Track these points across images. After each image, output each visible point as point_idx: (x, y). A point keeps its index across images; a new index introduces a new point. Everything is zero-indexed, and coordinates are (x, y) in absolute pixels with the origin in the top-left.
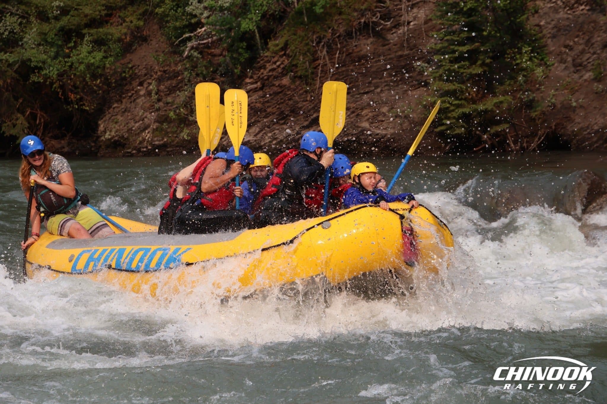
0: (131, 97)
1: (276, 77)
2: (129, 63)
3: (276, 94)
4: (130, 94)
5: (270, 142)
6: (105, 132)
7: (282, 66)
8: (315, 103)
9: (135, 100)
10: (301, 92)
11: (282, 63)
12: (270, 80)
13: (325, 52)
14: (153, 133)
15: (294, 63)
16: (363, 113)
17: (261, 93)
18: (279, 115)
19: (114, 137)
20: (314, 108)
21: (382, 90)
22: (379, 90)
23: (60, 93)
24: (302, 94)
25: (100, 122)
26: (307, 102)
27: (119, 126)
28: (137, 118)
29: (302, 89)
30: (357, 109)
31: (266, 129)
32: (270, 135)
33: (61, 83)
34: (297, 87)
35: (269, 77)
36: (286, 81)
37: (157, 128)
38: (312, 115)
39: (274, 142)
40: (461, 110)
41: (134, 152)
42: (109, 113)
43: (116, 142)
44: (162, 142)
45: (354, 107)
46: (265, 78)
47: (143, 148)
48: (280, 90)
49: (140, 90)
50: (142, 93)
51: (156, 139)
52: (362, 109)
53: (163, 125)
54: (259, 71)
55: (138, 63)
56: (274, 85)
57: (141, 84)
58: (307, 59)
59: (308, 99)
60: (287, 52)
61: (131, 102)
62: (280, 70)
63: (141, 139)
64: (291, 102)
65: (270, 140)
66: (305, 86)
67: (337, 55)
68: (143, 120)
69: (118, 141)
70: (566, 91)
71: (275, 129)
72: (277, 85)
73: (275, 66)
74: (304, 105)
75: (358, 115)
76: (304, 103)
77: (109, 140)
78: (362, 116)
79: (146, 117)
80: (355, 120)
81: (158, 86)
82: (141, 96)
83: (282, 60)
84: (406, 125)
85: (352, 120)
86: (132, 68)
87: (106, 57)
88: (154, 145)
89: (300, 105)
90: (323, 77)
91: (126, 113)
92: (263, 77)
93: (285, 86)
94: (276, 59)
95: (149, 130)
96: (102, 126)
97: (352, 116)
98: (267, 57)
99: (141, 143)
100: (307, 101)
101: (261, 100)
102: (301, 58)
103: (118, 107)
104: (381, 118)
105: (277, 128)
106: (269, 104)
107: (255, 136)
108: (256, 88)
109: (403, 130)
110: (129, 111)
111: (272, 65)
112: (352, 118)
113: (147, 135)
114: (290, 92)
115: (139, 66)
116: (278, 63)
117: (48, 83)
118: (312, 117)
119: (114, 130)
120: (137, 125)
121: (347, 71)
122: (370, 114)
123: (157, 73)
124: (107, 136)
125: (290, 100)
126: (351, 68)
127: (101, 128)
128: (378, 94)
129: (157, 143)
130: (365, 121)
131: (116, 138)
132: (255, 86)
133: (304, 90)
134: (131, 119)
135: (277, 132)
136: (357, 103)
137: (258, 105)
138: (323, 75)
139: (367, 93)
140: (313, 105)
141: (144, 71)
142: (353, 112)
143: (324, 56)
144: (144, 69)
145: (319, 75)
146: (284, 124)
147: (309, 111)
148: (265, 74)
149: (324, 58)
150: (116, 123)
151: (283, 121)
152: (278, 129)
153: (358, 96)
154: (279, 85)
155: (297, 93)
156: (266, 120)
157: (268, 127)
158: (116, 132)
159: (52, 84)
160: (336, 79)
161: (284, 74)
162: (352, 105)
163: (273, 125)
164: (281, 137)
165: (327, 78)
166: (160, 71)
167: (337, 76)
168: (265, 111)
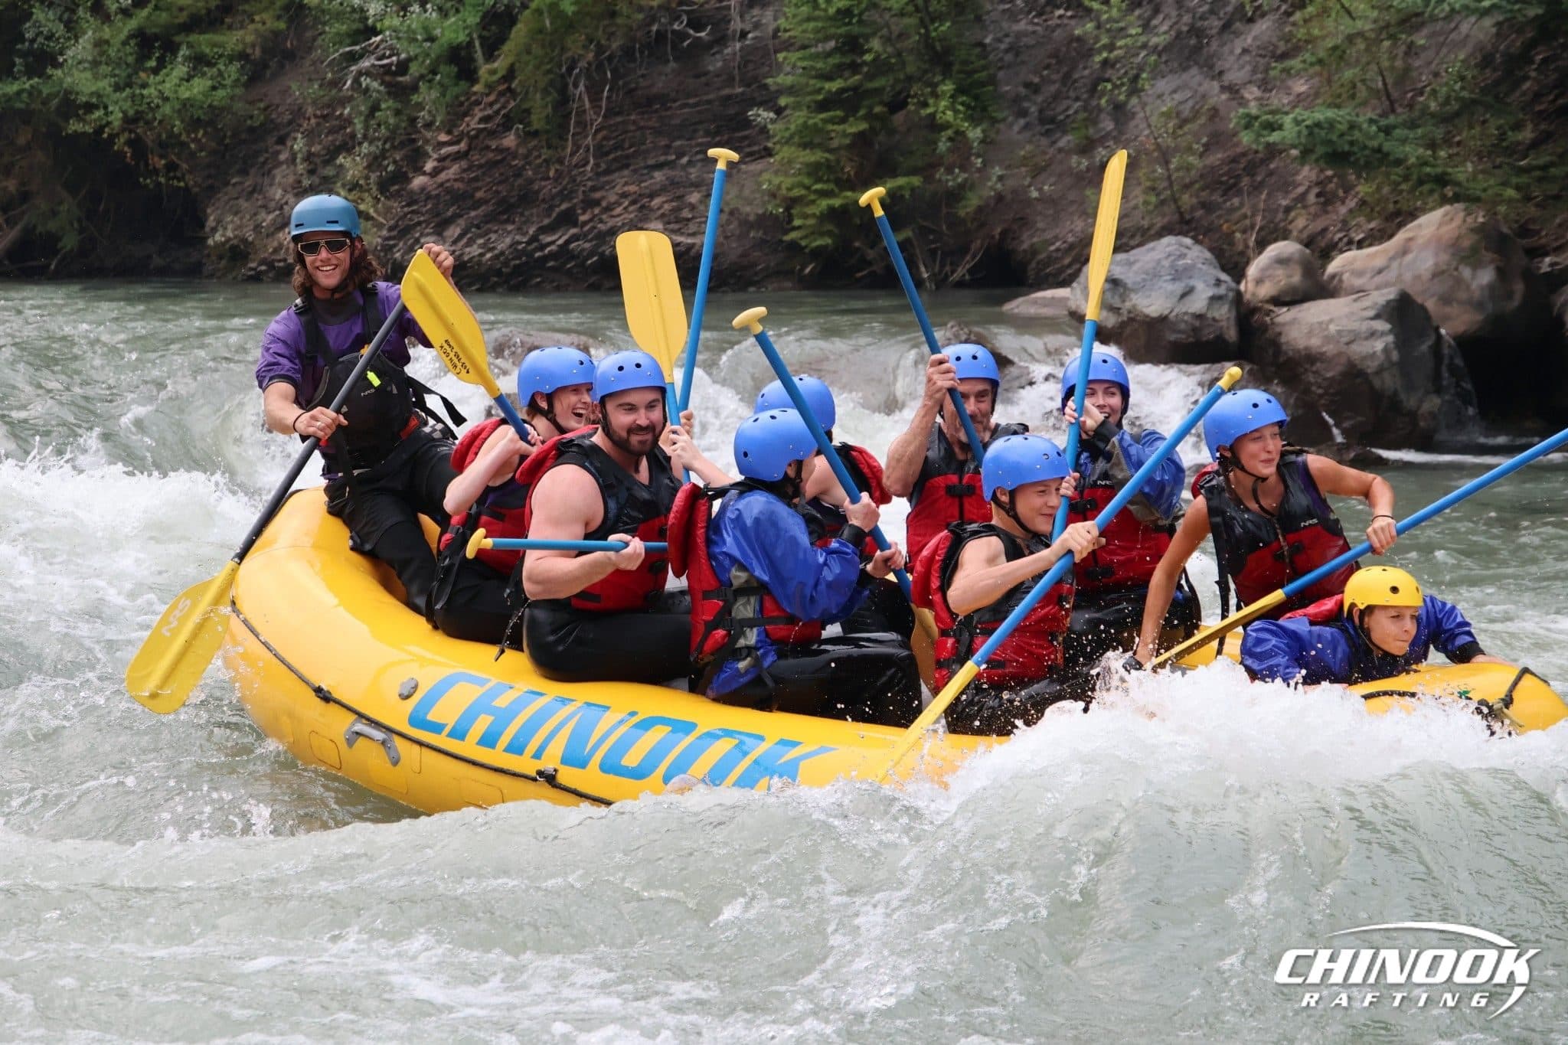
0: (264, 163)
1: (492, 134)
2: (261, 100)
3: (495, 164)
4: (261, 159)
5: (482, 255)
6: (214, 230)
7: (503, 112)
8: (564, 183)
9: (270, 171)
10: (539, 161)
11: (503, 107)
12: (481, 137)
13: (582, 87)
15: (525, 106)
16: (653, 204)
17: (464, 164)
18: (499, 203)
19: (228, 240)
20: (561, 192)
21: (690, 162)
22: (685, 160)
23: (129, 155)
24: (540, 166)
25: (209, 211)
26: (549, 182)
27: (241, 219)
28: (272, 205)
29: (539, 156)
30: (641, 195)
31: (474, 230)
32: (481, 241)
33: (131, 136)
34: (530, 152)
35: (480, 131)
36: (510, 140)
38: (559, 206)
39: (489, 255)
40: (824, 203)
41: (263, 268)
42: (226, 194)
43: (233, 248)
45: (635, 193)
46: (473, 133)
47: (279, 261)
48: (498, 158)
49: (278, 153)
50: (282, 157)
52: (652, 196)
55: (277, 101)
56: (488, 148)
57: (282, 141)
58: (549, 99)
59: (552, 174)
60: (513, 86)
61: (263, 175)
62: (498, 120)
63: (275, 244)
64: (520, 181)
65: (480, 251)
66: (545, 150)
67: (606, 94)
68: (281, 208)
69: (237, 247)
70: (1023, 169)
71: (487, 233)
72: (494, 147)
73: (489, 112)
74: (544, 187)
75: (643, 207)
76: (544, 183)
77: (223, 244)
78: (652, 210)
79: (286, 203)
80: (636, 216)
81: (310, 144)
82: (281, 163)
83: (502, 100)
84: (732, 227)
85: (632, 216)
86: (265, 109)
87: (213, 89)
89: (536, 187)
90: (578, 134)
91: (256, 195)
92: (470, 133)
93: (508, 149)
94: (492, 98)
96: (212, 218)
97: (631, 208)
99: (276, 251)
100: (548, 178)
101: (465, 175)
102: (538, 96)
103: (241, 183)
104: (686, 213)
105: (495, 228)
106: (478, 184)
107: (454, 242)
108: (458, 152)
109: (726, 238)
110: (260, 192)
111: (484, 109)
114: (516, 162)
115: (278, 106)
116: (496, 107)
117: (105, 136)
118: (557, 210)
119: (230, 227)
120: (271, 217)
121: (623, 122)
122: (667, 206)
123: (309, 119)
124: (219, 237)
125: (518, 175)
126: (633, 117)
127: (211, 222)
128: (684, 167)
130: (657, 219)
131: (235, 242)
132: (455, 148)
133: (543, 157)
134: (261, 207)
135: (493, 237)
136: (643, 185)
137: (457, 185)
138: (577, 130)
139: (659, 166)
140: (559, 188)
141: (287, 117)
142: (633, 202)
143: (580, 95)
144: (287, 113)
145: (572, 130)
146: (507, 221)
147: (553, 198)
148: (473, 127)
149: (581, 99)
150: (236, 214)
151: (505, 217)
152: (496, 232)
153: (645, 172)
154: (497, 149)
155: (529, 163)
156: (473, 214)
157: (478, 227)
158: (235, 230)
159: (112, 137)
160: (605, 138)
161: (507, 125)
162: (632, 188)
163: (487, 222)
164: (501, 247)
165: (586, 137)
166: (316, 116)
167: (604, 133)
168: (472, 196)
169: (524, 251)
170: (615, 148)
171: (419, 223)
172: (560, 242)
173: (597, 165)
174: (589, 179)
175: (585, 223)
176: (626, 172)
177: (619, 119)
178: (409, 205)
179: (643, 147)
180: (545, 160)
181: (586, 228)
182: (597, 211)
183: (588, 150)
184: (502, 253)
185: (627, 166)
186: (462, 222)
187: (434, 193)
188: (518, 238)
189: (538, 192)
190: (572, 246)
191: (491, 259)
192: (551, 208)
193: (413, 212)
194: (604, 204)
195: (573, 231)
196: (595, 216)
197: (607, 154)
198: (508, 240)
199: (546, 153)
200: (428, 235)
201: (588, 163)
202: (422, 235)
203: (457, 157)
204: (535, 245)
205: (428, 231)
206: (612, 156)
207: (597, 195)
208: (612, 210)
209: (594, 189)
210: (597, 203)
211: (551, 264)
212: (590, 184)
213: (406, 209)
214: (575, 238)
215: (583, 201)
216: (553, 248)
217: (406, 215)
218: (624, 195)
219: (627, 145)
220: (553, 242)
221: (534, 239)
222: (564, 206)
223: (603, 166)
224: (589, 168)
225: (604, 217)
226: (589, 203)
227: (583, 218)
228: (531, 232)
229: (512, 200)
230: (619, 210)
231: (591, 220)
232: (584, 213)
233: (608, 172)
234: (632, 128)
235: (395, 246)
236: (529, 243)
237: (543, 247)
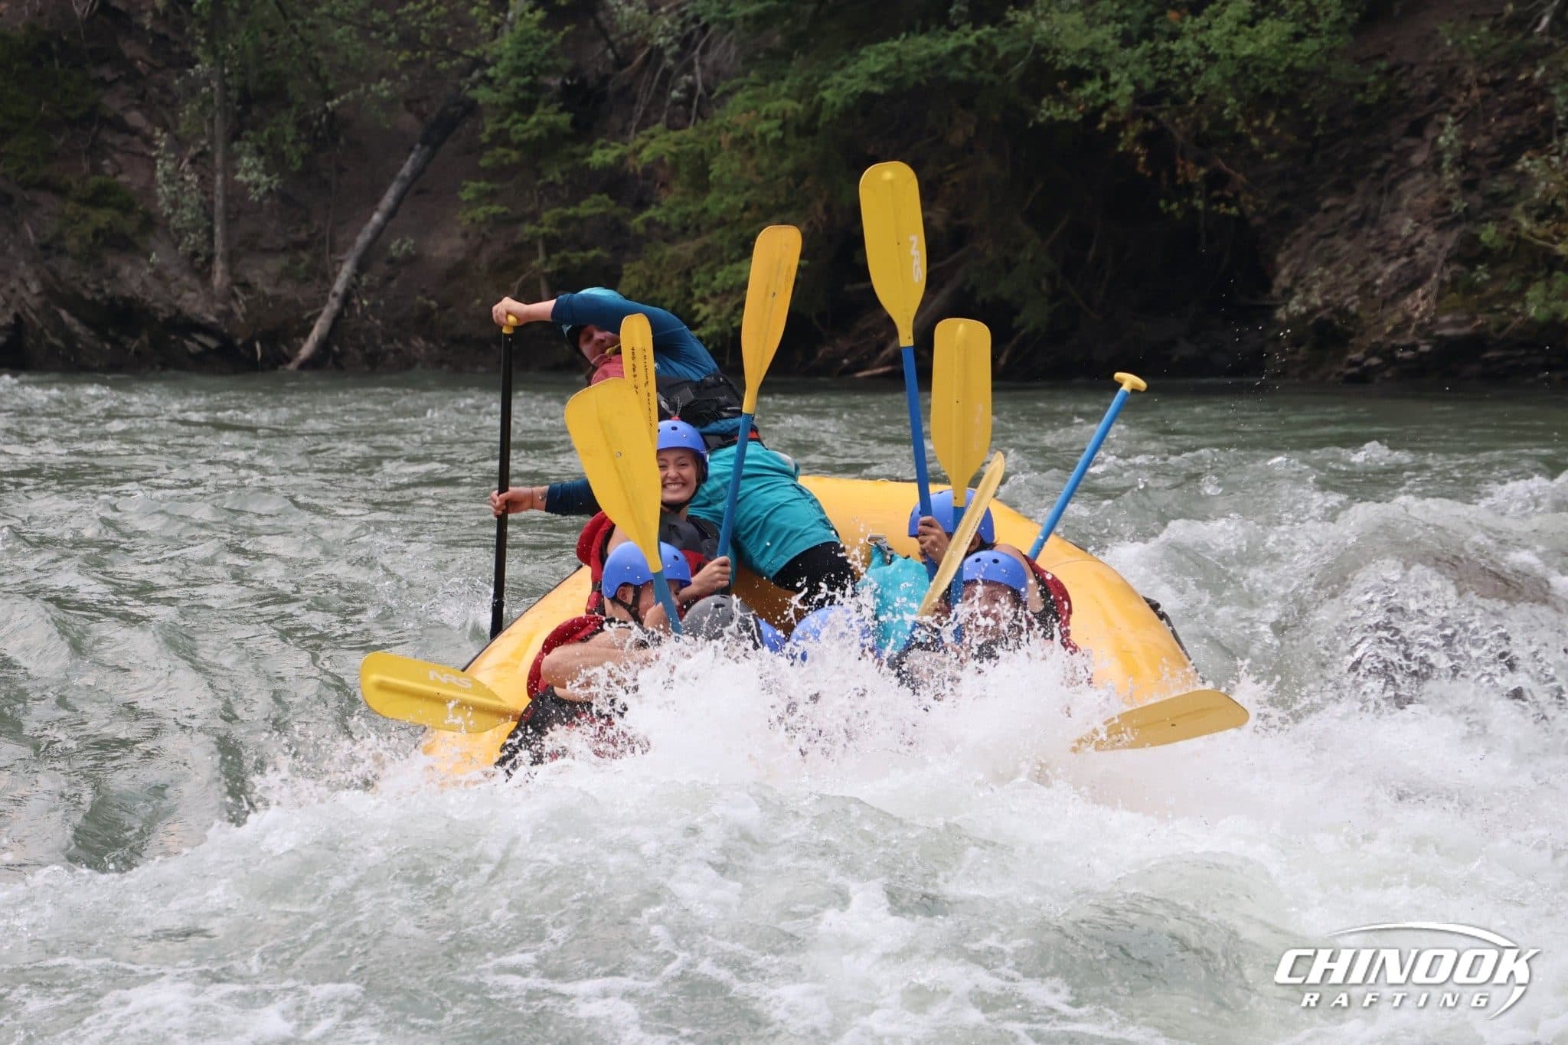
0: (1382, 171)
2: (1382, 57)
4: (1378, 164)
6: (1288, 293)
9: (1394, 182)
14: (1439, 298)
19: (1313, 310)
23: (1142, 160)
25: (1280, 258)
27: (1337, 272)
28: (1395, 246)
33: (1149, 126)
37: (1454, 282)
41: (1374, 361)
42: (1311, 227)
43: (1322, 327)
44: (1467, 330)
47: (1405, 348)
49: (1410, 150)
50: (1417, 159)
51: (1446, 319)
53: (1473, 269)
55: (1410, 57)
57: (1417, 129)
61: (1381, 192)
63: (1398, 317)
68: (1411, 252)
69: (1329, 323)
77: (1304, 317)
79: (1421, 243)
81: (1467, 135)
82: (1413, 171)
86: (1390, 72)
87: (1298, 38)
88: (1441, 337)
91: (1365, 230)
95: (1428, 286)
96: (1285, 272)
99: (1398, 330)
103: (1339, 208)
110: (1374, 223)
113: (1418, 304)
115: (1412, 66)
117: (1102, 126)
119: (1317, 287)
120: (1391, 268)
123: (1469, 89)
124: (1295, 306)
127: (1283, 278)
129: (1449, 332)
131: (1324, 314)
134: (1375, 250)
141: (1429, 86)
144: (1429, 78)
150: (1329, 262)
158: (1326, 292)
159: (1115, 127)
166: (1480, 84)
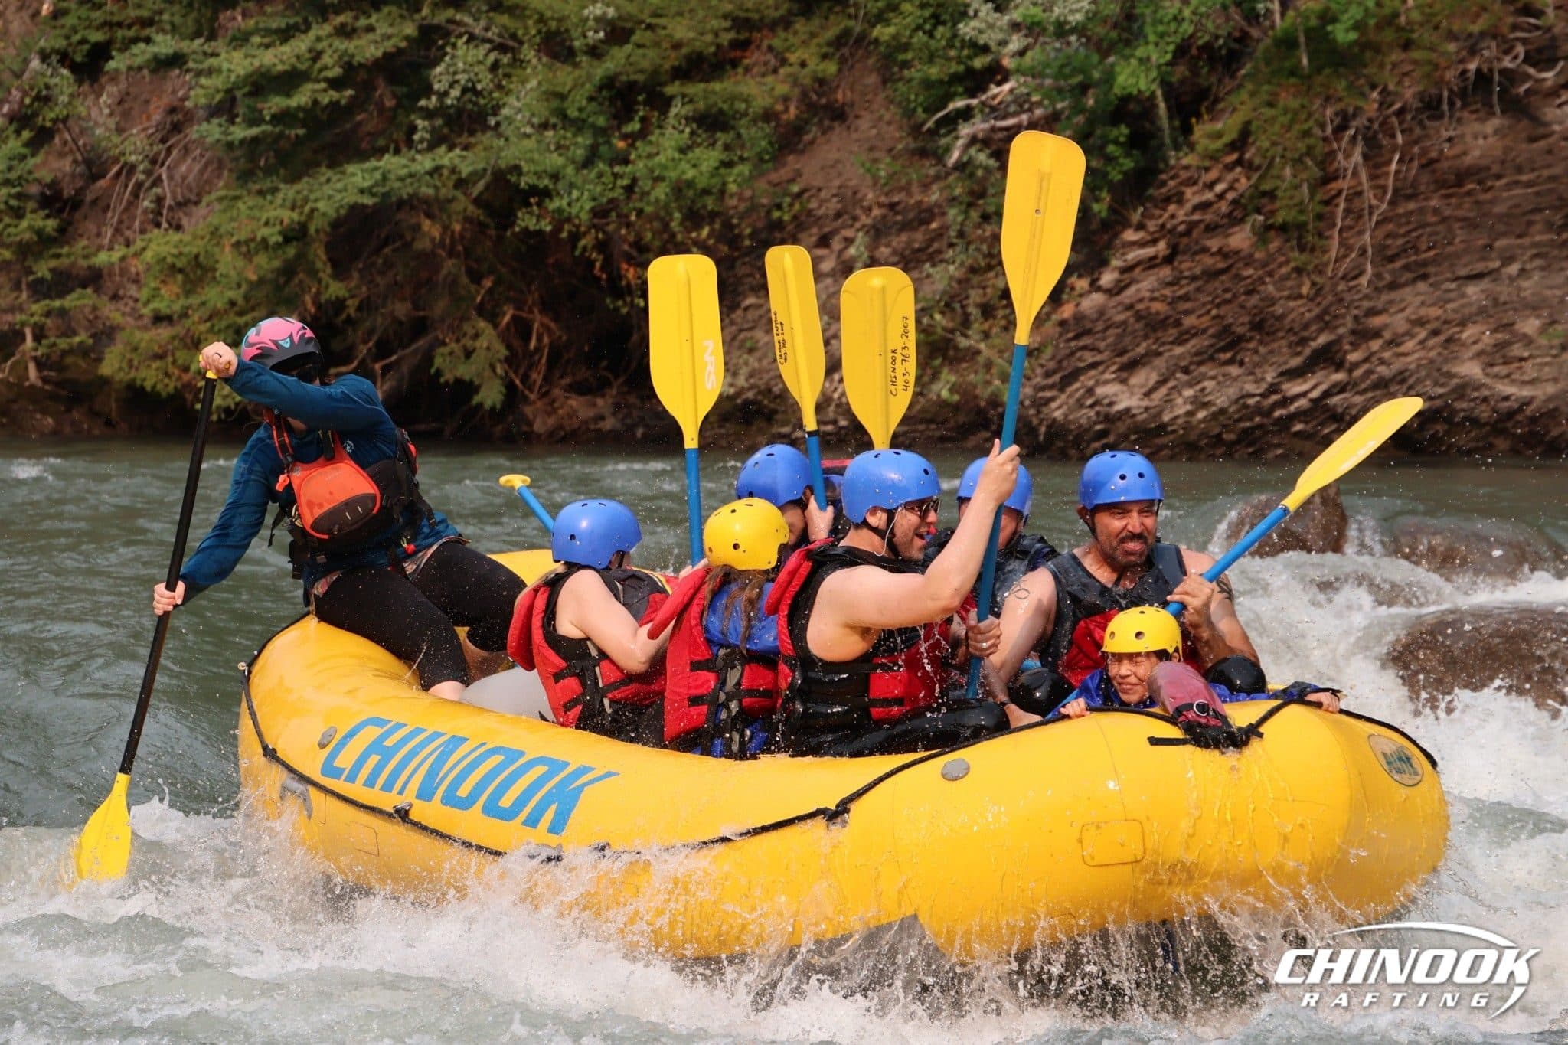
1: (1211, 229)
2: (792, 181)
3: (1212, 275)
5: (1190, 414)
7: (1230, 196)
8: (1325, 303)
10: (1284, 270)
11: (1231, 188)
12: (1195, 234)
13: (1357, 157)
15: (1266, 186)
16: (1464, 335)
17: (1166, 272)
18: (1218, 336)
19: (743, 391)
20: (1319, 318)
21: (1522, 270)
22: (1514, 269)
23: (598, 264)
24: (1287, 277)
26: (1300, 302)
27: (760, 360)
29: (1287, 262)
30: (1446, 322)
31: (1178, 375)
32: (1189, 393)
33: (600, 236)
34: (1271, 257)
35: (1192, 226)
36: (1240, 239)
38: (1314, 339)
39: (1201, 414)
42: (732, 323)
43: (748, 404)
45: (1437, 318)
46: (1181, 228)
47: (826, 423)
48: (1221, 265)
50: (826, 266)
52: (1463, 324)
54: (1164, 209)
55: (817, 183)
56: (1205, 250)
57: (824, 242)
58: (1304, 176)
59: (1305, 289)
60: (1247, 156)
62: (1224, 207)
64: (1254, 300)
65: (1189, 407)
66: (1296, 254)
67: (1393, 167)
68: (827, 344)
69: (754, 402)
71: (1204, 377)
72: (1214, 249)
73: (1209, 196)
74: (1293, 310)
75: (1450, 341)
76: (1292, 304)
77: (730, 398)
78: (1463, 345)
79: (835, 336)
80: (1439, 354)
81: (873, 247)
83: (1230, 177)
85: (1433, 354)
86: (800, 195)
87: (728, 164)
89: (1279, 310)
90: (1351, 228)
92: (1175, 228)
93: (1237, 252)
94: (1213, 175)
97: (1431, 343)
98: (1187, 168)
100: (1300, 296)
101: (1167, 292)
102: (1288, 171)
103: (757, 307)
104: (1517, 350)
105: (1212, 373)
106: (1188, 305)
107: (1147, 394)
108: (1155, 257)
111: (1201, 192)
112: (1432, 349)
113: (837, 387)
114: (1250, 272)
115: (820, 190)
116: (1219, 188)
117: (564, 235)
118: (1314, 344)
119: (744, 372)
121: (1421, 211)
122: (1487, 339)
123: (870, 209)
125: (1250, 292)
126: (1434, 203)
128: (1513, 279)
130: (1472, 359)
131: (750, 395)
132: (1149, 251)
133: (1293, 264)
135: (1209, 384)
136: (1450, 306)
137: (1157, 306)
138: (1348, 222)
139: (1475, 278)
140: (1317, 311)
141: (834, 205)
142: (1435, 333)
143: (1355, 168)
144: (835, 200)
145: (1339, 223)
146: (1231, 362)
147: (1306, 326)
148: (1181, 219)
149: (1355, 174)
150: (751, 351)
151: (1228, 355)
152: (1213, 378)
153: (1453, 286)
154: (1220, 251)
155: (1271, 274)
156: (1179, 350)
157: (1186, 371)
158: (751, 375)
159: (575, 237)
160: (1388, 236)
161: (1234, 218)
162: (1434, 312)
163: (1200, 363)
164: (1221, 401)
165: (1361, 232)
166: (880, 205)
167: (1390, 227)
168: (1178, 323)
169: (1258, 410)
170: (1403, 251)
171: (1094, 365)
172: (1315, 394)
173: (1378, 276)
174: (1366, 297)
175: (1355, 365)
176: (1422, 286)
177: (1412, 206)
178: (1077, 337)
179: (1450, 249)
180: (1299, 271)
181: (1357, 373)
182: (1375, 345)
183: (1363, 252)
184: (1222, 411)
185: (1424, 277)
186: (1160, 363)
187: (1121, 317)
188: (1250, 388)
189: (1282, 317)
190: (1334, 400)
191: (1204, 420)
192: (1303, 341)
193: (1084, 348)
194: (1387, 335)
195: (1339, 377)
196: (1372, 354)
197: (1391, 259)
198: (1232, 391)
199: (1297, 258)
200: (1107, 382)
201: (1362, 273)
202: (1098, 383)
203: (1151, 264)
204: (1275, 398)
205: (1108, 376)
206: (1399, 264)
207: (1376, 321)
208: (1398, 345)
209: (1373, 312)
210: (1377, 334)
211: (1298, 427)
212: (1366, 304)
213: (1073, 344)
214: (1342, 388)
215: (1353, 332)
216: (1303, 403)
217: (1072, 354)
218: (1421, 322)
219: (1424, 247)
220: (1304, 394)
221: (1273, 389)
222: (1322, 340)
223: (1388, 277)
224: (1364, 280)
225: (1387, 355)
226: (1363, 335)
227: (1353, 357)
228: (1269, 378)
229: (1240, 330)
230: (1410, 345)
231: (1366, 360)
232: (1354, 350)
233: (1393, 286)
234: (1434, 219)
235: (1052, 399)
236: (1263, 395)
237: (1286, 401)
